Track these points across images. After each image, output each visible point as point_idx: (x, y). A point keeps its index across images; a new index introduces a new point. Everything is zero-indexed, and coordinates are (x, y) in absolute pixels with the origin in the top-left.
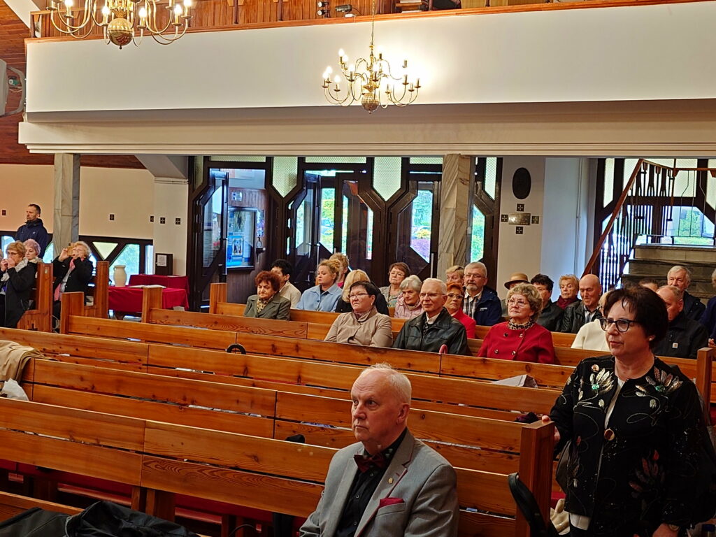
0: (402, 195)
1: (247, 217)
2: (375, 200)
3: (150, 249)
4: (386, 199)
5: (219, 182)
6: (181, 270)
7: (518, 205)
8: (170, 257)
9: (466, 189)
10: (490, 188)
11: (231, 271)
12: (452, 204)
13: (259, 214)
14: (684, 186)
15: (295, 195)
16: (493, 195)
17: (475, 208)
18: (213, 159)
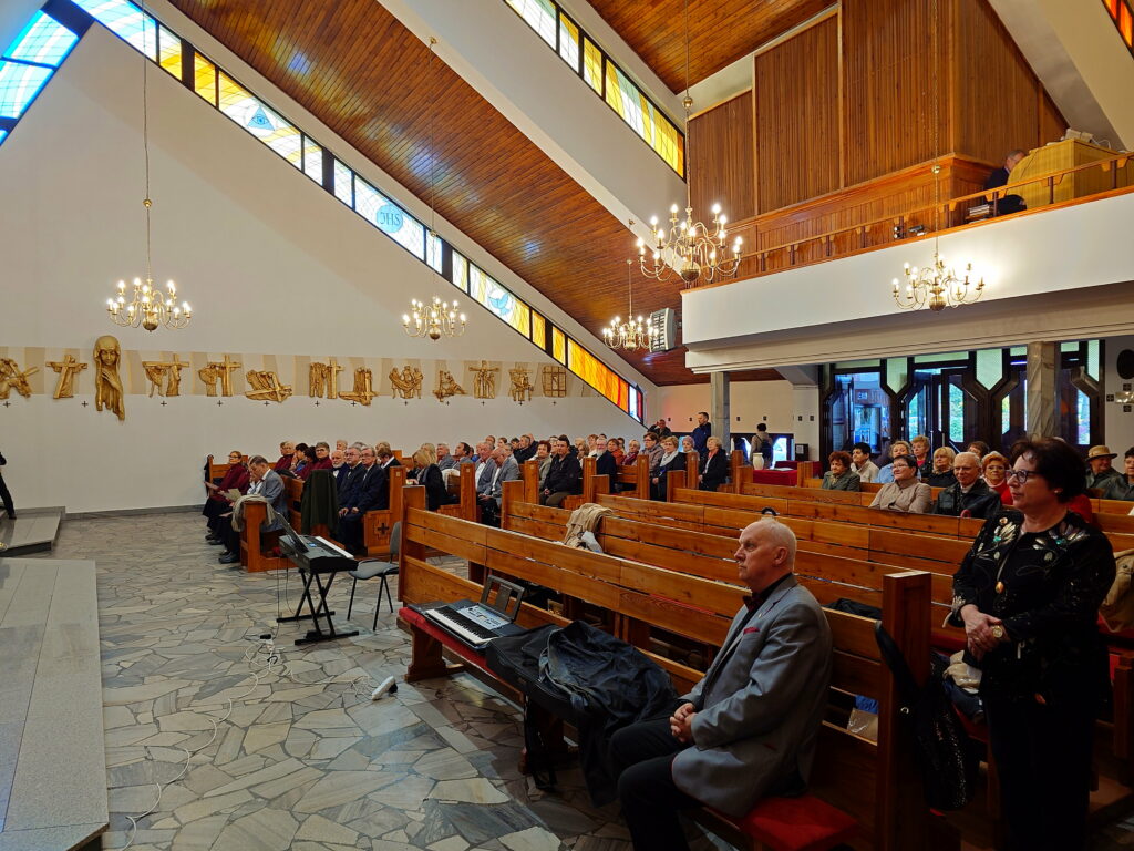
0: (1004, 384)
1: (873, 412)
2: (979, 390)
3: (793, 441)
4: (989, 388)
5: (845, 387)
6: (816, 457)
7: (1125, 385)
8: (806, 446)
10: (1094, 370)
13: (883, 410)
15: (907, 391)
16: (1097, 378)
17: (1080, 392)
18: (838, 367)
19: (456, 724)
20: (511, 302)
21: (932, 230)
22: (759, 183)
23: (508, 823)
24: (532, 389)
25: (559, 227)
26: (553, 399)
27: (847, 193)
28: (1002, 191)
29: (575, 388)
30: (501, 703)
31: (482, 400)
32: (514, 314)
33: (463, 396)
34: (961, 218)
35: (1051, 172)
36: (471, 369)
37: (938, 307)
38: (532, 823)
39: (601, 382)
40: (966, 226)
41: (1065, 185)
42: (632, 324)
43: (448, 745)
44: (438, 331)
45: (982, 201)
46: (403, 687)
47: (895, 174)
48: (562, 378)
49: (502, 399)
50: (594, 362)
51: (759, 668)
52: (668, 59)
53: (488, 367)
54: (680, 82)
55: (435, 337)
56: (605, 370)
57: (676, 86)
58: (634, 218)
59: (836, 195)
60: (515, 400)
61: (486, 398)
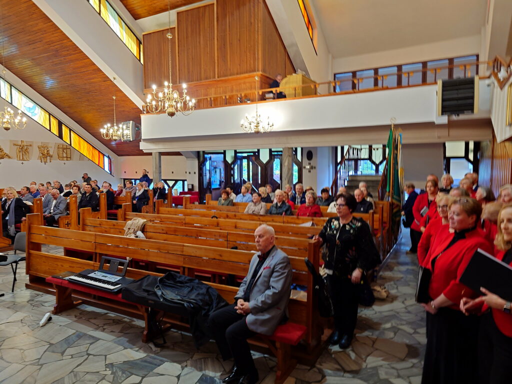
0: (270, 161)
2: (261, 163)
3: (186, 182)
4: (265, 162)
5: (208, 159)
6: (196, 189)
7: (309, 163)
8: (192, 185)
9: (291, 159)
10: (299, 157)
11: (213, 189)
12: (286, 164)
13: (222, 169)
14: (364, 154)
15: (234, 163)
16: (300, 160)
17: (294, 164)
18: (206, 151)
19: (96, 329)
20: (38, 110)
21: (253, 101)
22: (179, 70)
23: (152, 364)
24: (51, 157)
25: (71, 74)
26: (63, 162)
27: (218, 81)
28: (279, 90)
29: (75, 156)
30: (113, 315)
31: (21, 162)
32: (40, 116)
33: (10, 160)
34: (263, 98)
35: (295, 85)
36: (15, 145)
37: (258, 133)
38: (163, 362)
39: (89, 154)
40: (265, 101)
41: (299, 91)
42: (116, 128)
43: (99, 339)
44: (9, 126)
45: (271, 92)
46: (54, 317)
47: (238, 76)
48: (68, 150)
49: (34, 160)
50: (86, 143)
51: (273, 281)
52: (132, 3)
53: (25, 144)
54: (138, 15)
55: (7, 129)
56: (91, 148)
57: (136, 17)
58: (116, 76)
59: (213, 81)
60: (41, 162)
61: (24, 160)
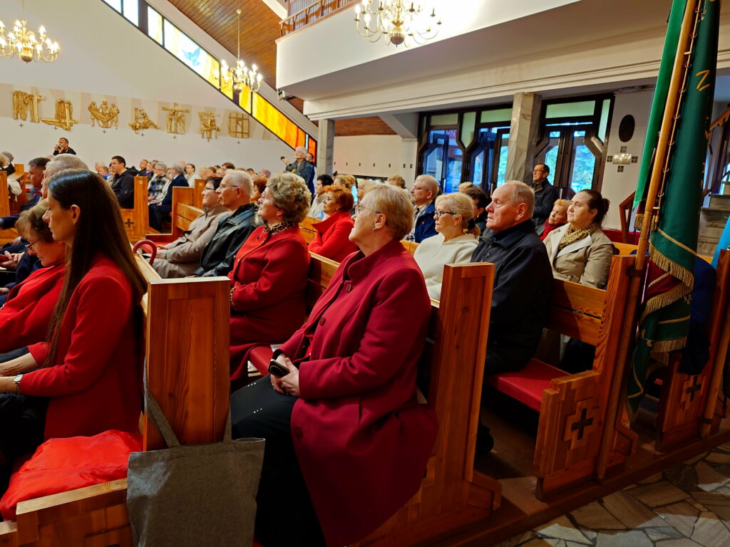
7: (622, 147)
10: (602, 132)
16: (603, 139)
20: (202, 56)
24: (218, 130)
26: (237, 140)
29: (257, 132)
32: (205, 67)
33: (156, 130)
36: (164, 109)
39: (281, 129)
49: (192, 135)
50: (276, 113)
53: (179, 108)
56: (285, 120)
60: (203, 137)
61: (177, 133)
